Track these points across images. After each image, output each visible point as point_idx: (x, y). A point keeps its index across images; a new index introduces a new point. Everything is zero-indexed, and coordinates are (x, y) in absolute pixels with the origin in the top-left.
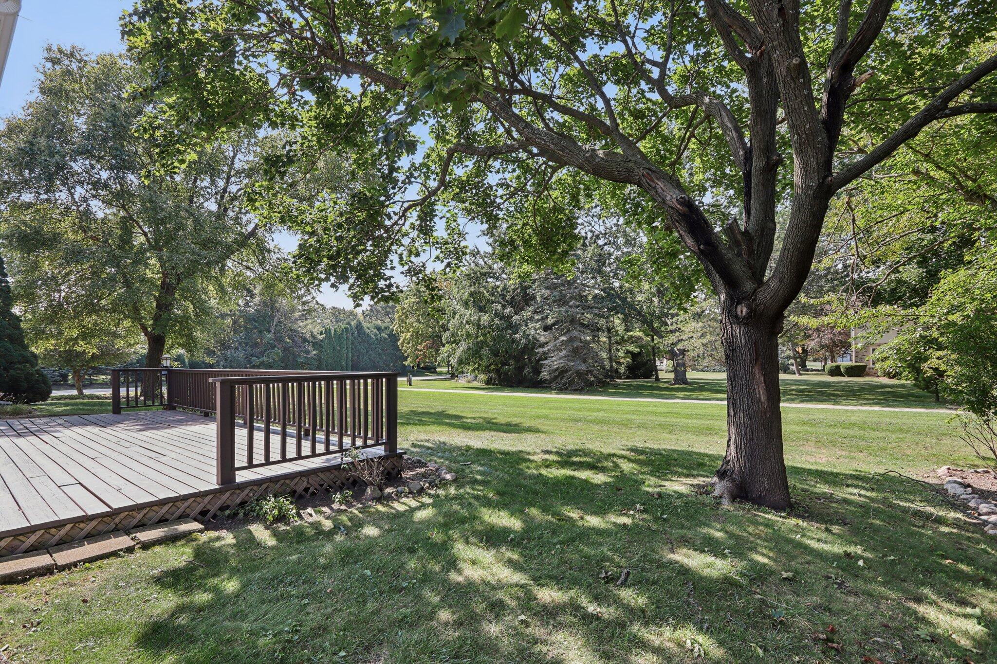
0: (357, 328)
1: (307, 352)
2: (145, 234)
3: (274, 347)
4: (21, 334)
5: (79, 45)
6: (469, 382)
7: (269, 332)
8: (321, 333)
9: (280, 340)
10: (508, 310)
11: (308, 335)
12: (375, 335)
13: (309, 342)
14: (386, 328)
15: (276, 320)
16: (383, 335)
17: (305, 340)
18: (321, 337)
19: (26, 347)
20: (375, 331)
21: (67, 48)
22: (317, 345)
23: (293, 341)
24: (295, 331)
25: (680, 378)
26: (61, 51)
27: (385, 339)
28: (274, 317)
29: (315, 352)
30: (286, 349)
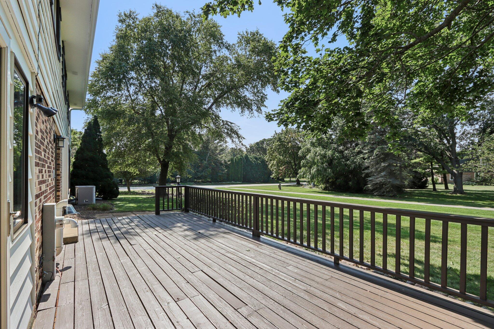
0: (246, 158)
1: (223, 170)
2: (161, 110)
3: (207, 168)
4: (107, 163)
5: (133, 10)
6: (311, 188)
7: (205, 160)
8: (229, 161)
9: (210, 164)
10: (341, 148)
11: (223, 162)
12: (255, 162)
13: (223, 165)
14: (260, 158)
15: (208, 155)
16: (259, 162)
17: (221, 164)
18: (229, 163)
19: (108, 170)
20: (254, 159)
21: (128, 13)
22: (227, 166)
23: (216, 165)
24: (218, 160)
25: (459, 190)
26: (125, 15)
27: (260, 164)
28: (207, 153)
29: (226, 170)
30: (213, 169)
